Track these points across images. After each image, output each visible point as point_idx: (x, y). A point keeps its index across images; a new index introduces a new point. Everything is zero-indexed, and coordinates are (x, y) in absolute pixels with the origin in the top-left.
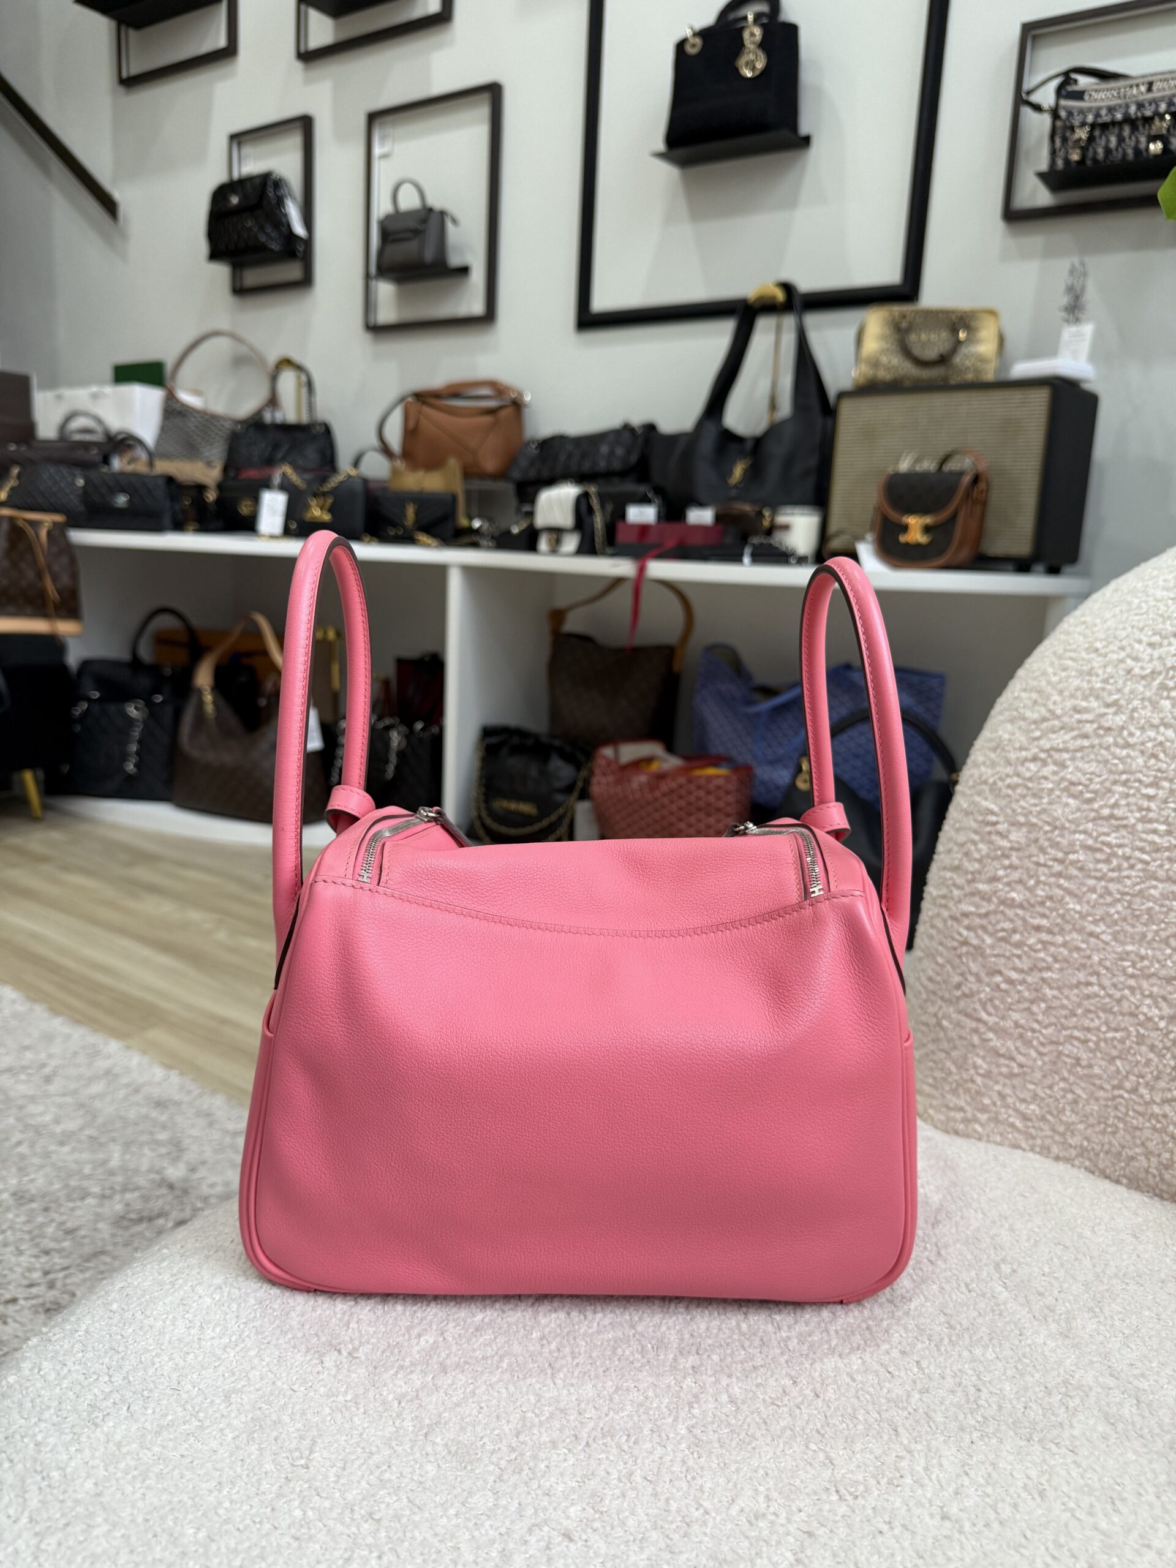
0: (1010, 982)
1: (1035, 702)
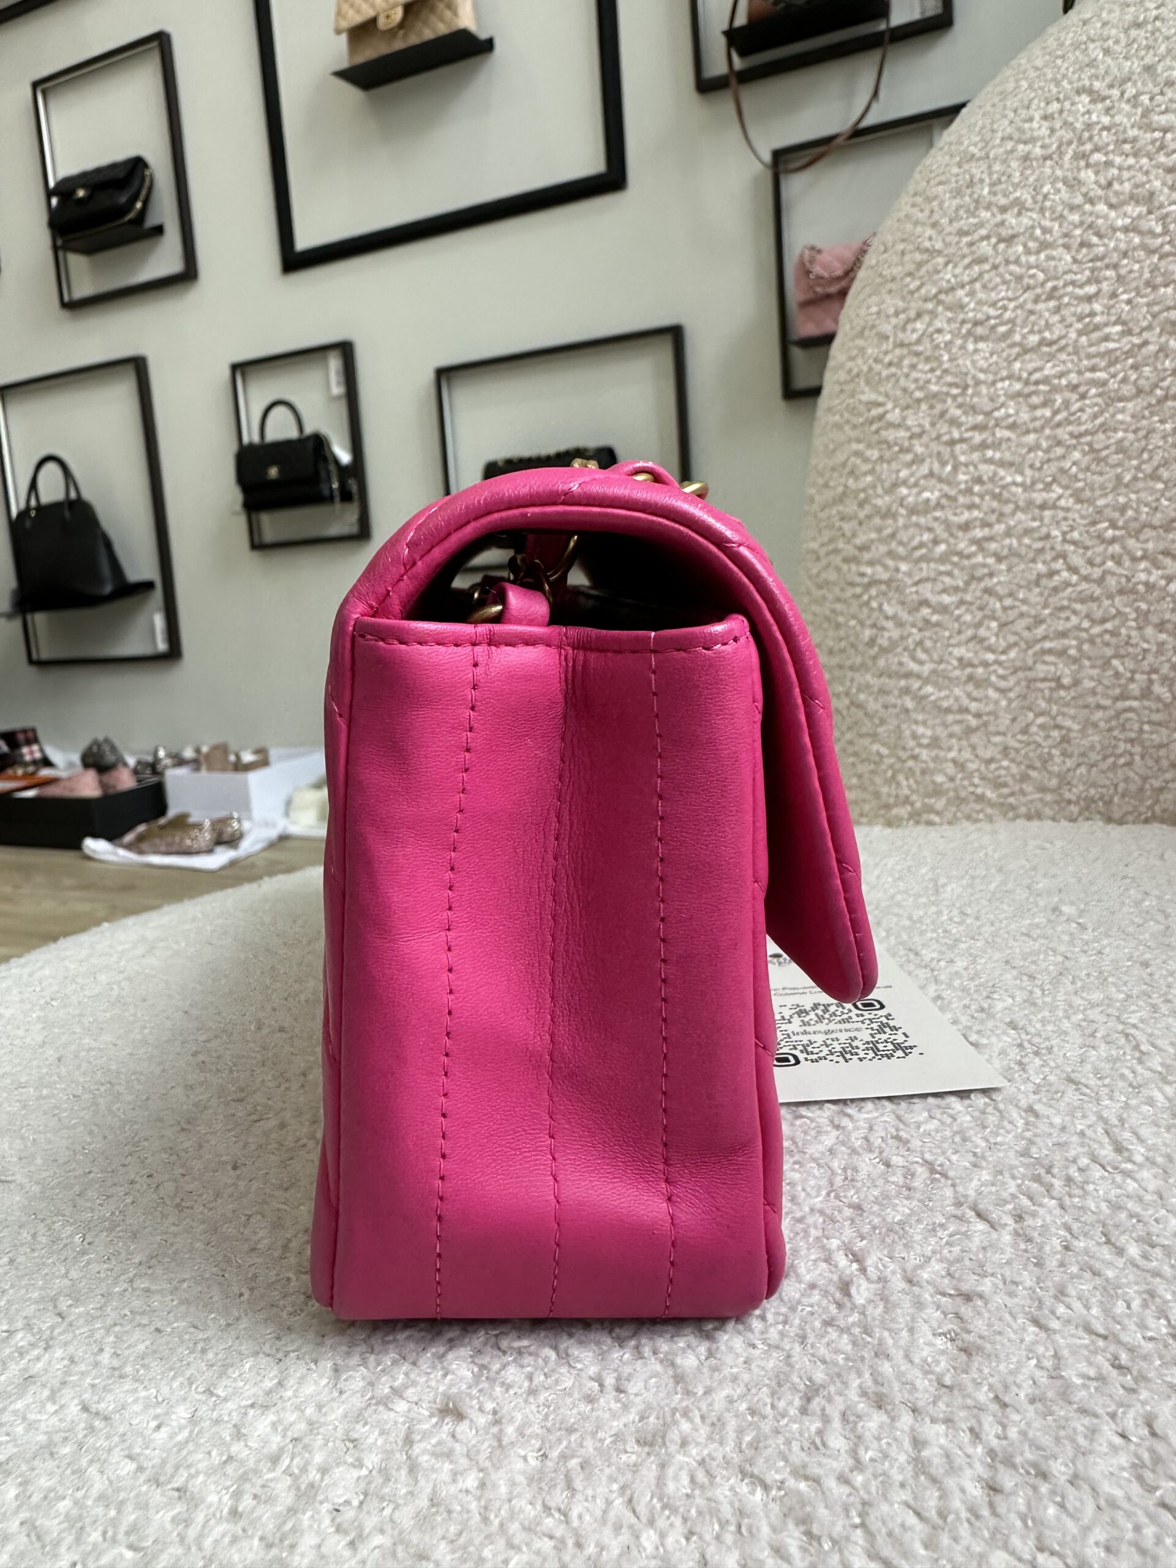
0: (944, 609)
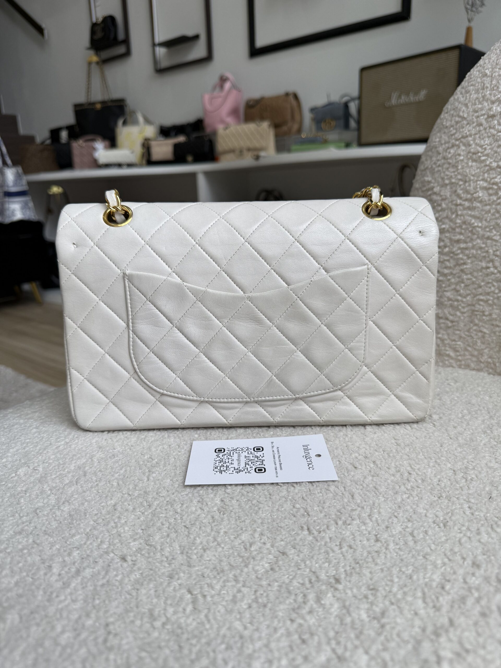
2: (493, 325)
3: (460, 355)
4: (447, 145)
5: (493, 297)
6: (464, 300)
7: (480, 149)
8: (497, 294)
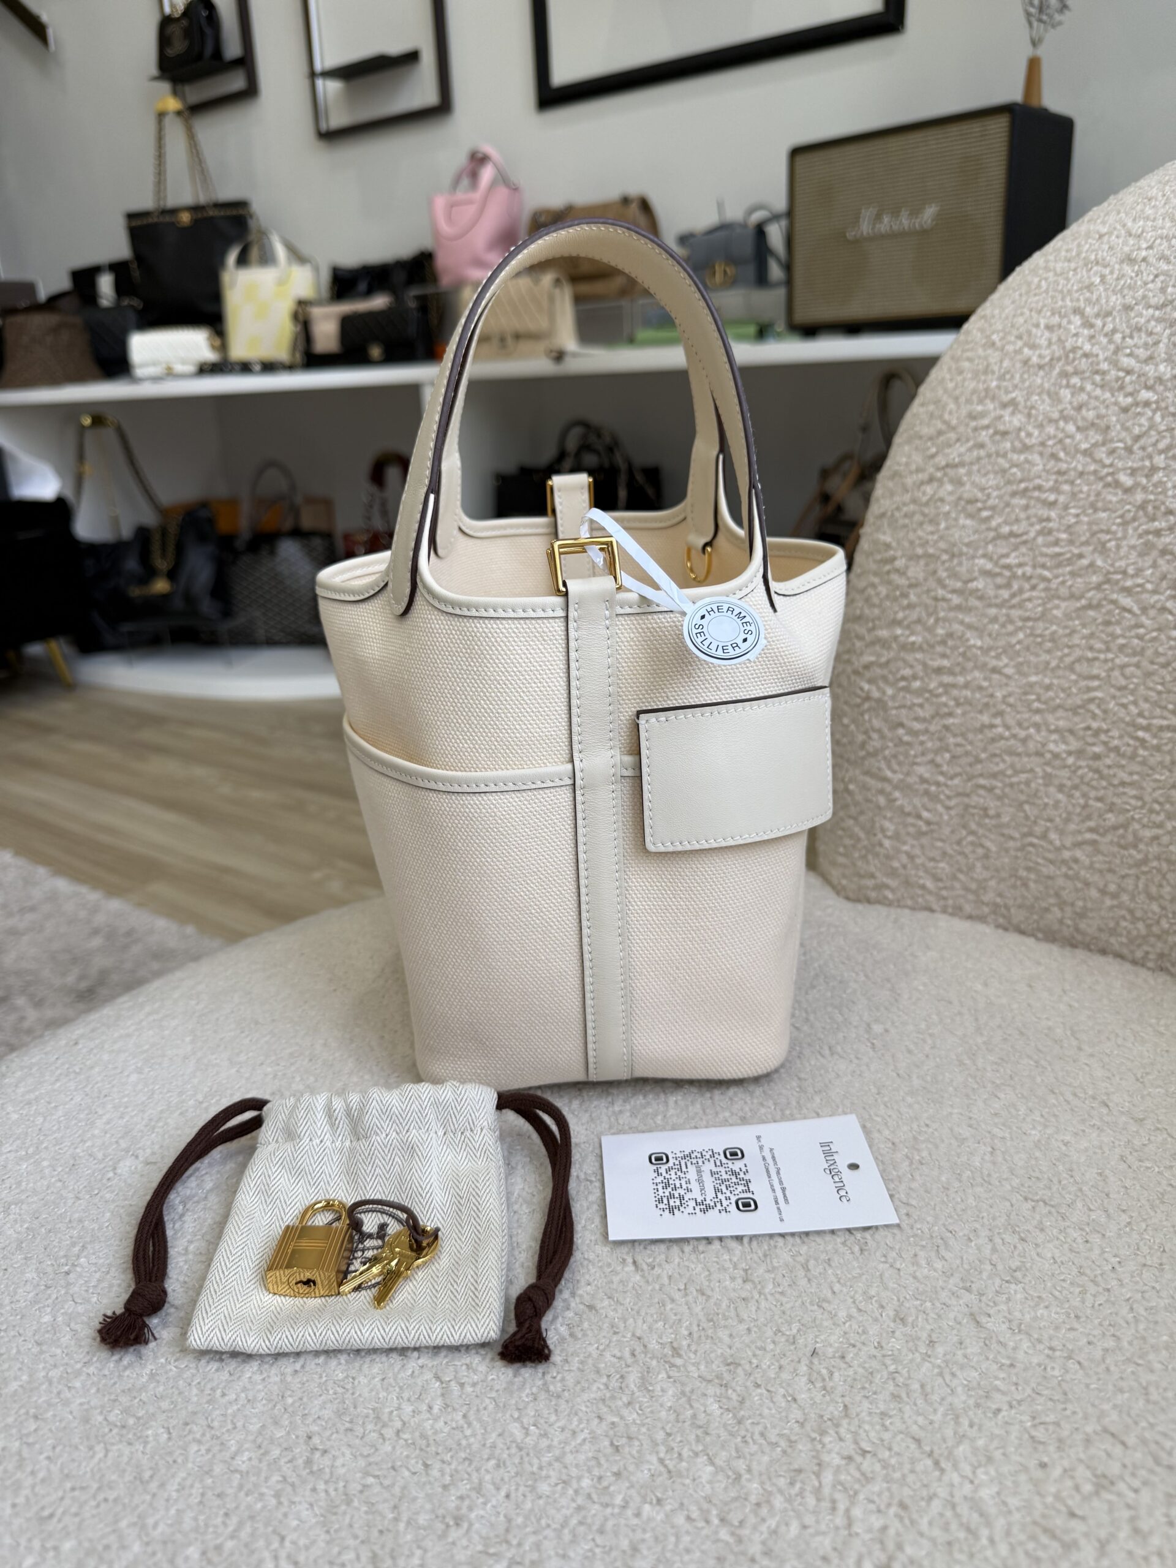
1: (932, 416)
2: (1003, 835)
3: (945, 888)
4: (921, 476)
5: (1002, 781)
6: (949, 783)
7: (980, 495)
8: (1010, 777)
